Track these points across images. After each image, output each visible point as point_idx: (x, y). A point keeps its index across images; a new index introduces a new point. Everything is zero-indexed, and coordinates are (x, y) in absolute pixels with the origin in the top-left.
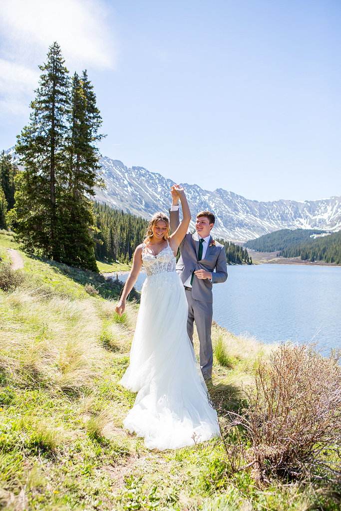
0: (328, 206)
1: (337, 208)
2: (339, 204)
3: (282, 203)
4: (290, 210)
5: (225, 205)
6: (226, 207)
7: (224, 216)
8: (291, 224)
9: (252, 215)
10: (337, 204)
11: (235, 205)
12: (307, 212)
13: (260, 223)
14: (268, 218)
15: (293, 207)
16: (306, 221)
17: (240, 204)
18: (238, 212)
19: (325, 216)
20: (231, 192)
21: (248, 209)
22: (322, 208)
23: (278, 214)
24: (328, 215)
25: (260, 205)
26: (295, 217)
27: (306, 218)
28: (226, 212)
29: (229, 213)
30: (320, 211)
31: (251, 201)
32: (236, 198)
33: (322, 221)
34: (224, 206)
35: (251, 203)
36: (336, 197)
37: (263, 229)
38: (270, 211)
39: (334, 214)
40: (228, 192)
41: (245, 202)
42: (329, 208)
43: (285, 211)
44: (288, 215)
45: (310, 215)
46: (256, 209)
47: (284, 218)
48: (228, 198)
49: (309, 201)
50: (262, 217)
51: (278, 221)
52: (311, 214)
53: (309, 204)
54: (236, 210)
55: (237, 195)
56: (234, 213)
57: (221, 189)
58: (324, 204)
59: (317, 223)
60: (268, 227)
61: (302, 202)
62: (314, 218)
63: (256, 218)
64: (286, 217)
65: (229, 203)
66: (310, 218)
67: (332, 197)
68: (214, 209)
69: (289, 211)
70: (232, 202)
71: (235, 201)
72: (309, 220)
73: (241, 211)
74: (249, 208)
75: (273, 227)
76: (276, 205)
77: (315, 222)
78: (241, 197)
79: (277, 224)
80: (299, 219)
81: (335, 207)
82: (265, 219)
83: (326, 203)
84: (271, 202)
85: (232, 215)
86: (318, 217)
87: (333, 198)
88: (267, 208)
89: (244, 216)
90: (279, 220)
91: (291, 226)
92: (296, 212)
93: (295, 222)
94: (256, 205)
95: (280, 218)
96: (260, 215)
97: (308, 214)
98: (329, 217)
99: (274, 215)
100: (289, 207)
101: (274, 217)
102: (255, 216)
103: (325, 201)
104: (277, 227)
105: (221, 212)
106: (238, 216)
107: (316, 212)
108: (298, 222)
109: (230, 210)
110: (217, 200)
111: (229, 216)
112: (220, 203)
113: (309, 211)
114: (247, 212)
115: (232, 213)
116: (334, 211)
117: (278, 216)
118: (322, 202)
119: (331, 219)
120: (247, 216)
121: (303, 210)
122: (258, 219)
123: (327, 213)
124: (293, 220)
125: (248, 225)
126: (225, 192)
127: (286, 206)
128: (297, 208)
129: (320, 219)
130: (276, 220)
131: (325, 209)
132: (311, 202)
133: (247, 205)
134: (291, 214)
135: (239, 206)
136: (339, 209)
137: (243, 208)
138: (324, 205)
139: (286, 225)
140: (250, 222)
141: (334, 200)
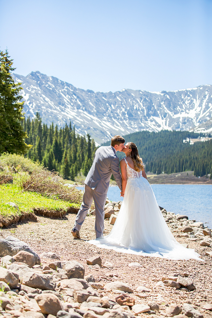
0: (195, 100)
1: (208, 102)
2: (210, 96)
3: (129, 95)
4: (141, 104)
5: (44, 96)
6: (47, 99)
7: (45, 113)
8: (143, 125)
9: (85, 112)
10: (207, 97)
11: (60, 96)
12: (165, 108)
13: (98, 124)
14: (109, 116)
15: (145, 100)
16: (164, 120)
17: (67, 96)
18: (66, 107)
19: (192, 114)
20: (52, 77)
21: (79, 103)
22: (186, 102)
23: (123, 110)
24: (196, 112)
25: (96, 97)
26: (149, 115)
27: (165, 116)
28: (47, 107)
29: (51, 108)
30: (183, 106)
31: (83, 90)
32: (61, 86)
33: (188, 120)
34: (44, 99)
35: (83, 94)
36: (205, 87)
37: (103, 133)
38: (112, 106)
39: (204, 111)
40: (48, 78)
41: (74, 92)
42: (197, 102)
43: (133, 106)
44: (139, 113)
45: (170, 113)
46: (90, 103)
47: (132, 116)
48: (50, 86)
49: (167, 91)
50: (100, 114)
51: (124, 121)
52: (171, 111)
53: (168, 97)
54: (61, 103)
55: (62, 82)
56: (58, 108)
57: (38, 72)
58: (189, 96)
59: (181, 125)
60: (111, 130)
61: (158, 93)
62: (176, 116)
63: (92, 116)
64: (136, 114)
65: (51, 93)
66: (170, 117)
67: (200, 86)
68: (28, 103)
69: (139, 106)
70: (56, 93)
71: (60, 91)
72: (168, 120)
73: (69, 106)
74: (81, 101)
75: (117, 130)
76: (120, 98)
77: (178, 123)
78: (68, 85)
79: (123, 125)
80: (155, 118)
81: (205, 101)
82: (105, 118)
83: (191, 96)
84: (113, 92)
85: (55, 111)
86: (182, 116)
87: (201, 88)
88: (108, 102)
89: (74, 114)
90: (126, 120)
91: (144, 128)
92: (149, 109)
93: (149, 122)
94: (91, 97)
95: (127, 116)
96: (98, 111)
97: (167, 111)
98: (197, 115)
99: (118, 111)
100: (139, 101)
101: (118, 115)
102: (90, 113)
103: (190, 92)
104: (123, 130)
105: (39, 107)
106: (65, 114)
107: (178, 108)
108: (154, 123)
109: (52, 104)
110: (32, 89)
111: (52, 113)
112: (37, 94)
113: (169, 106)
114: (79, 107)
115: (56, 109)
116: (204, 107)
117: (123, 114)
118: (186, 93)
119: (200, 117)
120: (78, 112)
121: (160, 106)
122: (95, 118)
123: (194, 109)
124: (146, 120)
125: (80, 127)
126: (44, 76)
127: (134, 99)
128: (151, 102)
129: (184, 119)
130: (121, 120)
131: (190, 104)
132: (171, 94)
133: (78, 97)
134: (143, 110)
135: (66, 98)
136: (210, 104)
137: (72, 102)
138: (189, 98)
139: (136, 126)
140: (83, 123)
141: (203, 91)
